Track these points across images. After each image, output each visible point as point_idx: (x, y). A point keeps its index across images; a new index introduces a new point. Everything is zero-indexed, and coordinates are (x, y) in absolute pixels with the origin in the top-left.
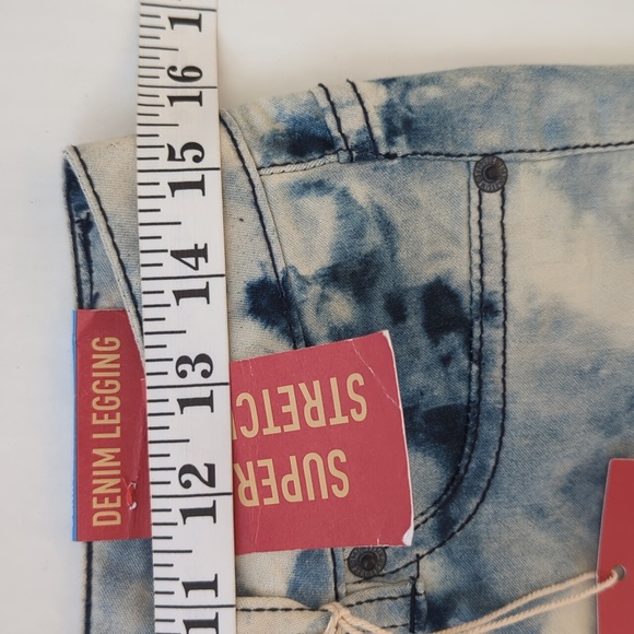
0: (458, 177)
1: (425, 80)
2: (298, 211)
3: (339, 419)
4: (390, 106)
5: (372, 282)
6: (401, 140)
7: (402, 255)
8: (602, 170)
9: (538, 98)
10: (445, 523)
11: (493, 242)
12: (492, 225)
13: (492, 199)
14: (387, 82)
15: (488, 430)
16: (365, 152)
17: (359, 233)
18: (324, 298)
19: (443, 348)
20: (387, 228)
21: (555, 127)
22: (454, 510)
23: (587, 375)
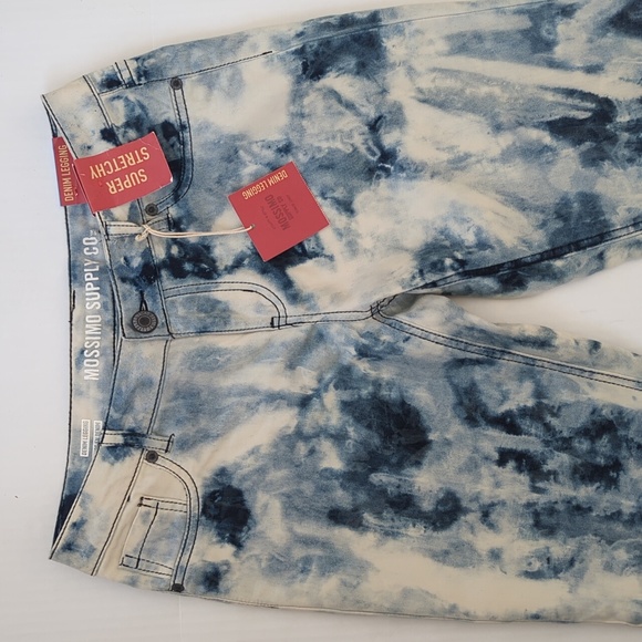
0: (166, 86)
1: (150, 56)
2: (112, 106)
3: (140, 161)
4: (138, 67)
5: (141, 125)
6: (143, 78)
7: (151, 115)
8: (218, 76)
9: (189, 55)
10: (177, 196)
11: (181, 106)
12: (180, 100)
13: (179, 92)
14: (137, 59)
15: (188, 166)
16: (131, 84)
17: (133, 110)
18: (125, 132)
19: (171, 142)
20: (142, 107)
21: (196, 65)
22: (179, 192)
23: (216, 144)
